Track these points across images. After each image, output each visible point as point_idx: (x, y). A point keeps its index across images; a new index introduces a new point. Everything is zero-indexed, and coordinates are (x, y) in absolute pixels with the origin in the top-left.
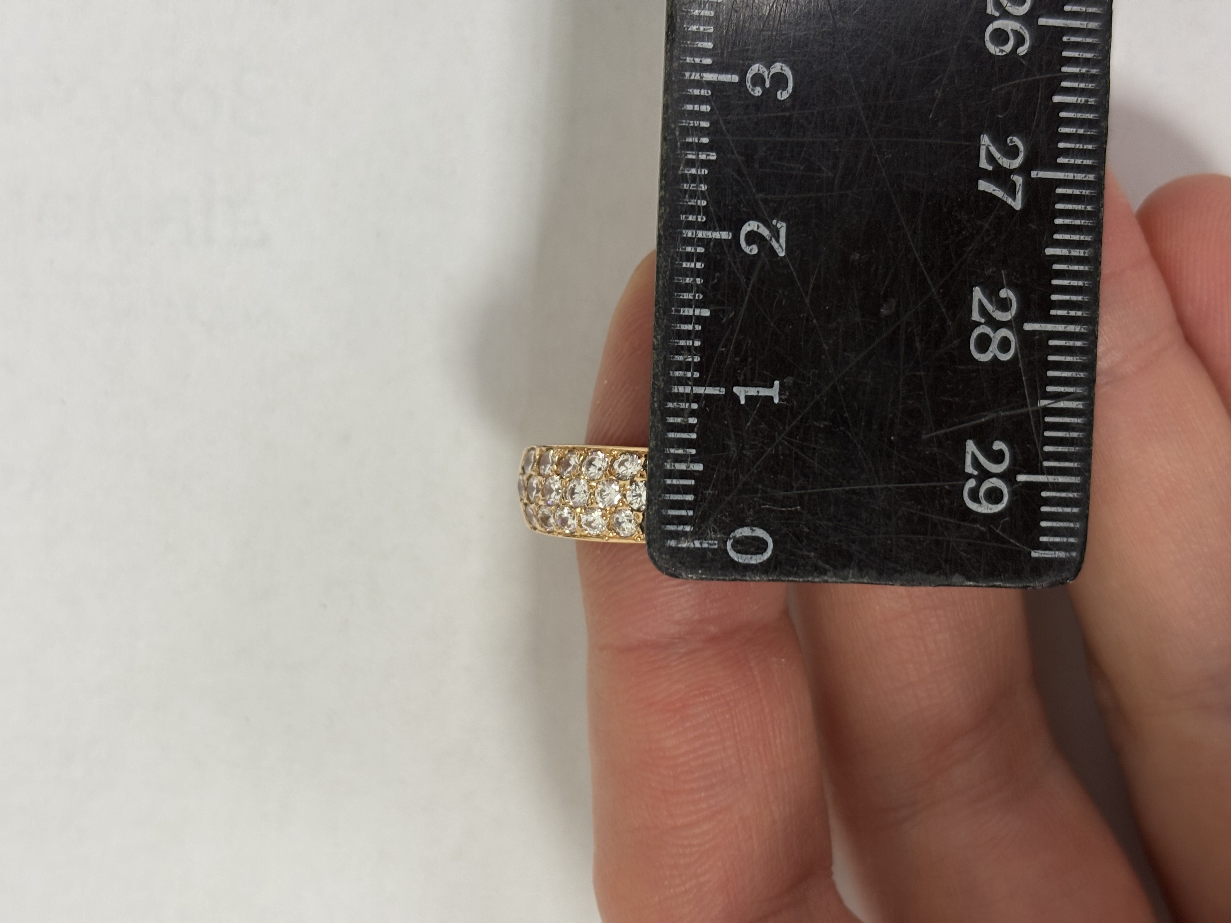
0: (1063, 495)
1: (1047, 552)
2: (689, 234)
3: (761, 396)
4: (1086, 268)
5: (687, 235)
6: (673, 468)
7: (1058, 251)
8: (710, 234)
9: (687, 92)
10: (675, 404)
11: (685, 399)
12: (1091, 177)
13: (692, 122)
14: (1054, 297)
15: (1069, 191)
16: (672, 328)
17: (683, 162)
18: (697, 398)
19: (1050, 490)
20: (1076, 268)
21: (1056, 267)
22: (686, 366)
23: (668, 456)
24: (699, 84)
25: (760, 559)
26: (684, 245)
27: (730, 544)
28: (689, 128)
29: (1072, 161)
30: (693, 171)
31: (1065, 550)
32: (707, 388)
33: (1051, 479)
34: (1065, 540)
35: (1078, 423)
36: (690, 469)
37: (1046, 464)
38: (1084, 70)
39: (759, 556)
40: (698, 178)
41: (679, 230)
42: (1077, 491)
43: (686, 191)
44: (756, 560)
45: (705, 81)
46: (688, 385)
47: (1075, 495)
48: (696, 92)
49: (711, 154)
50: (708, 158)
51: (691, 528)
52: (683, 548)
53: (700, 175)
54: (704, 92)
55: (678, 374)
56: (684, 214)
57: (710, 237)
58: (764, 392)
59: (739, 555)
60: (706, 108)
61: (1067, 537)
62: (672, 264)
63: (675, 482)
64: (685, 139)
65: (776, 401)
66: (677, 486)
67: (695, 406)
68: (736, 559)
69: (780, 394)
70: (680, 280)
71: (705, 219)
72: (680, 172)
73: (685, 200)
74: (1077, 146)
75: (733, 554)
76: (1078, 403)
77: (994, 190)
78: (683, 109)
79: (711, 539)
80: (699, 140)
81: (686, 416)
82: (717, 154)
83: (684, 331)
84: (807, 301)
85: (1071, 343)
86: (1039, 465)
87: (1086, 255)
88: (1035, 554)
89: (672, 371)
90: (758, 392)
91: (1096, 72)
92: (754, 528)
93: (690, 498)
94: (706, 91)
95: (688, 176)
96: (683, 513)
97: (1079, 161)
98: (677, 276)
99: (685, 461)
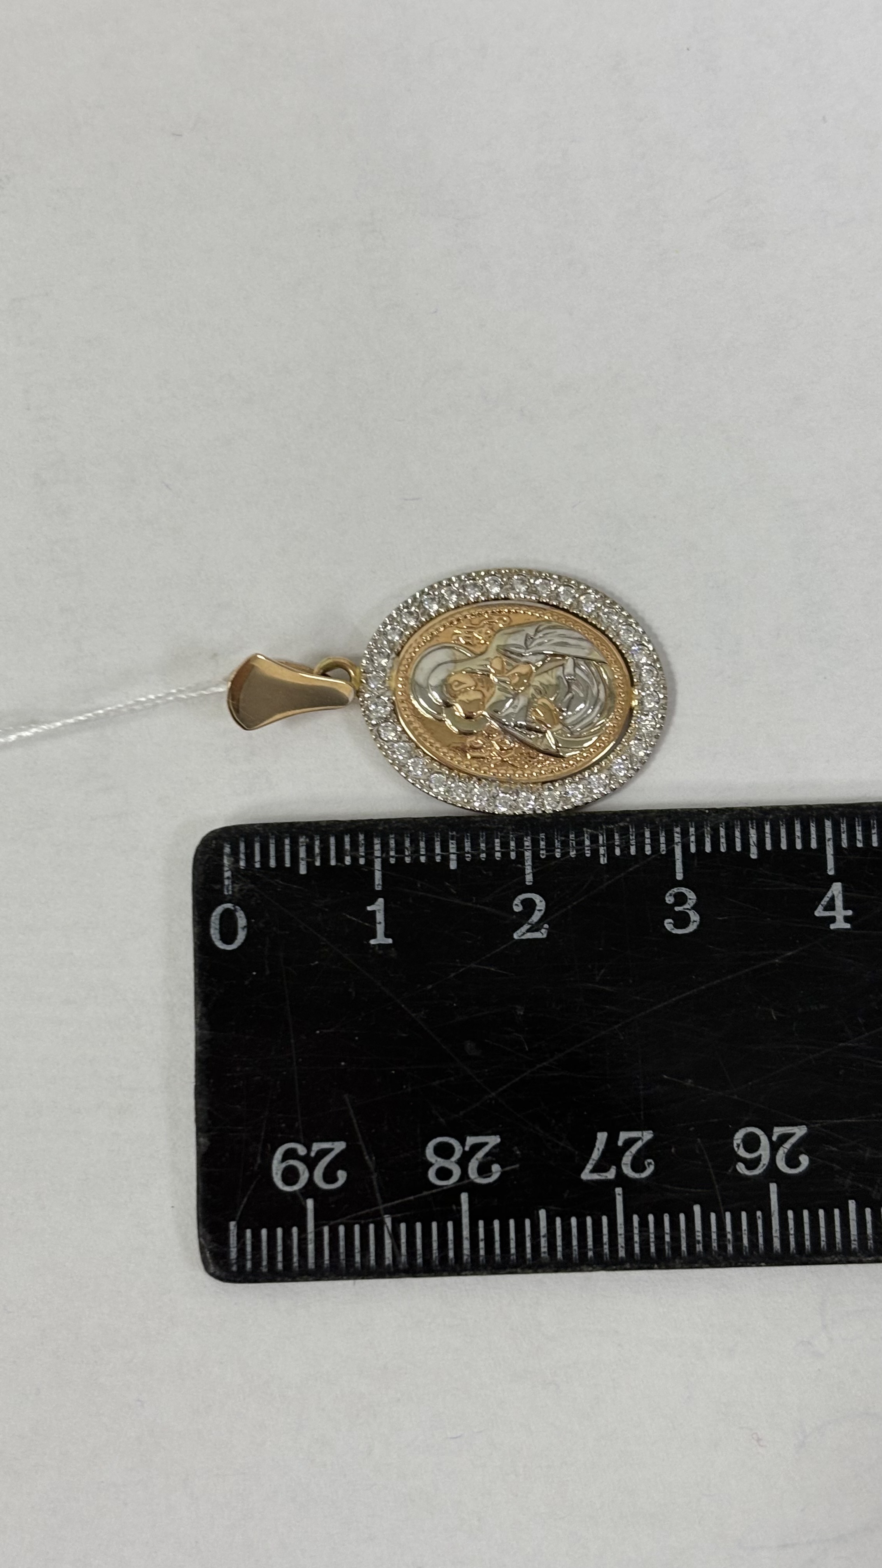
0: (295, 1251)
1: (235, 1238)
2: (527, 843)
3: (375, 926)
4: (529, 1256)
5: (526, 841)
6: (301, 844)
7: (543, 1223)
8: (528, 863)
9: (662, 831)
10: (363, 842)
11: (369, 851)
12: (622, 1253)
13: (634, 837)
14: (496, 1224)
15: (605, 1230)
16: (436, 833)
17: (595, 832)
18: (370, 863)
19: (299, 1235)
20: (528, 1244)
21: (528, 1222)
22: (400, 849)
23: (312, 840)
24: (670, 841)
25: (216, 938)
26: (516, 839)
27: (230, 907)
28: (628, 835)
29: (636, 1231)
30: (587, 842)
31: (238, 1258)
32: (380, 872)
33: (311, 1236)
34: (249, 1257)
35: (369, 1261)
36: (301, 861)
37: (326, 1229)
38: (729, 1236)
39: (218, 936)
40: (581, 847)
41: (530, 833)
42: (300, 1266)
43: (569, 837)
44: (215, 933)
45: (674, 848)
46: (382, 853)
47: (296, 1265)
48: (662, 840)
49: (606, 859)
50: (601, 856)
51: (242, 867)
52: (222, 860)
53: (584, 849)
54: (663, 847)
55: (392, 843)
56: (545, 836)
57: (526, 864)
58: (380, 929)
59: (218, 917)
60: (648, 850)
61: (253, 1259)
62: (498, 829)
63: (287, 847)
64: (617, 832)
65: (372, 942)
66: (283, 851)
67: (362, 861)
68: (214, 914)
69: (380, 945)
70: (482, 838)
71: (543, 857)
72: (585, 829)
73: (559, 837)
74: (652, 1236)
75: (219, 910)
76: (391, 1258)
77: (598, 1149)
78: (645, 828)
79: (233, 888)
80: (617, 846)
81: (352, 854)
82: (605, 865)
83: (434, 845)
84: (473, 965)
85: (451, 1246)
86: (324, 1222)
87: (543, 1255)
88: (232, 1225)
89: (395, 836)
90: (380, 923)
91: (730, 1251)
92: (246, 929)
93: (273, 863)
94: (665, 849)
95: (582, 838)
96: (257, 858)
97: (636, 1238)
98: (486, 835)
99: (308, 856)
